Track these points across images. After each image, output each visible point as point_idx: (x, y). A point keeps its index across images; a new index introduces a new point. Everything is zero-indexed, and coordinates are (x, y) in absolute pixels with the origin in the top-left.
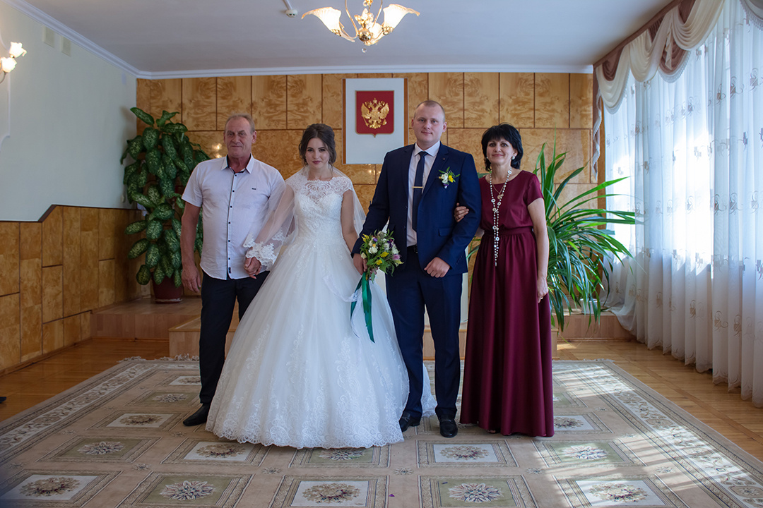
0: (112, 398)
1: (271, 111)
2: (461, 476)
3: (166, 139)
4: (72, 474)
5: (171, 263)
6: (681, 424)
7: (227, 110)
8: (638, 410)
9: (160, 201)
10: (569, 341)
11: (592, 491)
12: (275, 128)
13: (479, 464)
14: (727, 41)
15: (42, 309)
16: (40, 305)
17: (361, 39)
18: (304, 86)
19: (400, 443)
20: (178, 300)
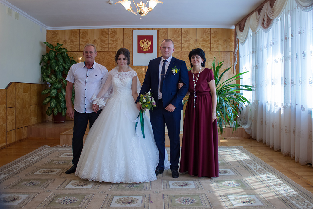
0: (36, 162)
1: (102, 43)
2: (180, 194)
3: (59, 55)
4: (18, 194)
5: (61, 107)
6: (270, 172)
7: (84, 43)
8: (253, 167)
9: (56, 81)
10: (225, 139)
11: (234, 200)
12: (104, 50)
13: (188, 189)
14: (289, 16)
15: (6, 125)
16: (6, 124)
17: (139, 13)
18: (116, 33)
19: (155, 180)
20: (64, 122)
